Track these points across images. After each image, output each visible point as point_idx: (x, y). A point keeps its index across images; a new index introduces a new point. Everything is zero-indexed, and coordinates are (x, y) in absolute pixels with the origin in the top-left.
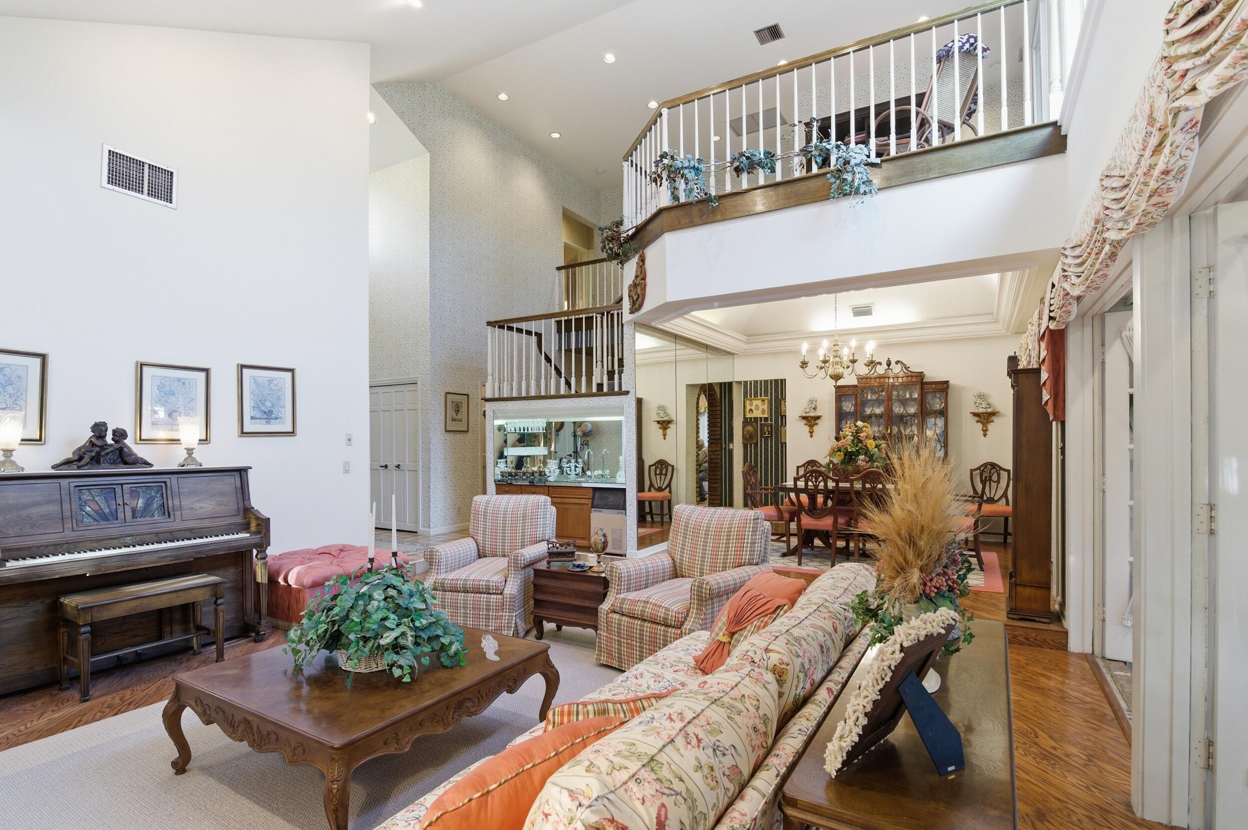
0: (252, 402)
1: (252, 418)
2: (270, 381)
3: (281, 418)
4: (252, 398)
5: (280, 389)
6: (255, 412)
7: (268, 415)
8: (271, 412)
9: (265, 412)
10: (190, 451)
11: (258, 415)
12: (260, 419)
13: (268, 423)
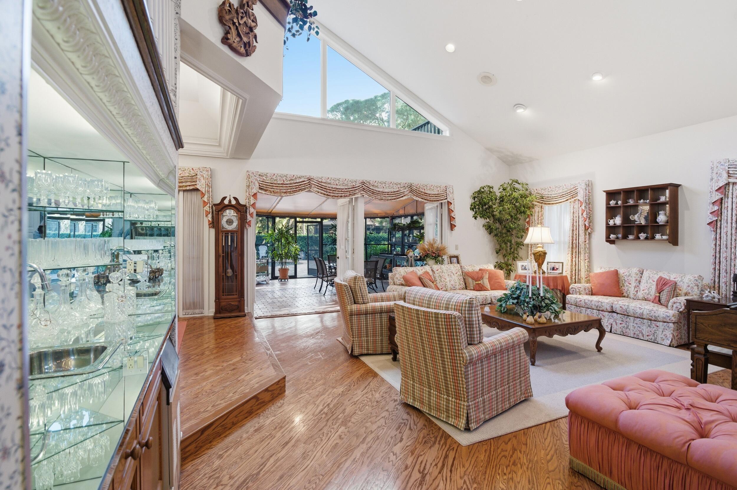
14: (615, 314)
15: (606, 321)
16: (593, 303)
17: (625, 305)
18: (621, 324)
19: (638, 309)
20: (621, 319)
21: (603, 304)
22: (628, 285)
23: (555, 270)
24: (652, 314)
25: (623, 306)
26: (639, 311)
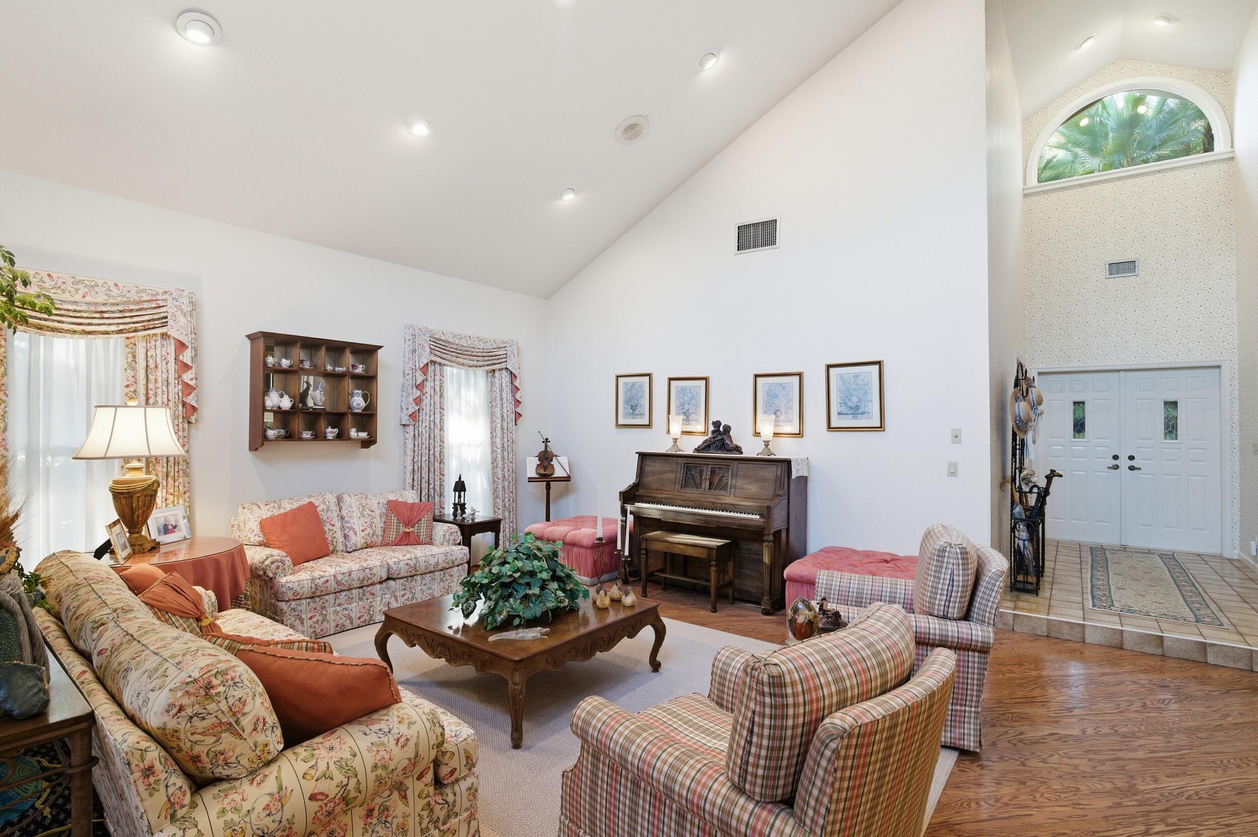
0: (839, 398)
1: (839, 414)
2: (857, 376)
3: (868, 413)
4: (839, 394)
5: (867, 384)
6: (842, 408)
7: (856, 411)
8: (858, 407)
9: (851, 408)
10: (767, 443)
11: (845, 411)
12: (847, 414)
13: (855, 418)
14: (391, 583)
15: (378, 603)
16: (354, 576)
17: (411, 559)
18: (403, 596)
19: (431, 558)
20: (402, 588)
21: (374, 571)
22: (331, 528)
23: (172, 531)
24: (450, 558)
25: (409, 562)
26: (433, 561)
